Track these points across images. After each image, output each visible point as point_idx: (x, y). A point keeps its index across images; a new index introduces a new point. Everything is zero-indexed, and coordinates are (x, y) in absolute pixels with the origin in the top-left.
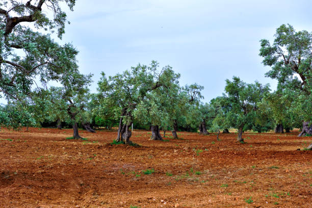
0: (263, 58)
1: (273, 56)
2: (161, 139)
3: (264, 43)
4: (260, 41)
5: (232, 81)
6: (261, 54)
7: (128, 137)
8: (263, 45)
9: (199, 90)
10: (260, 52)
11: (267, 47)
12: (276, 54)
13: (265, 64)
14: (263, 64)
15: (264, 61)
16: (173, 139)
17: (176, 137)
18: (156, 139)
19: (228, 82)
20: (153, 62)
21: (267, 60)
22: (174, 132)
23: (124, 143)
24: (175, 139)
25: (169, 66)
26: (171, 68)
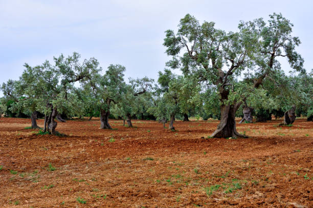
0: (167, 48)
1: (177, 46)
2: (110, 128)
3: (169, 33)
4: (165, 32)
5: (164, 73)
6: (165, 44)
7: (54, 128)
8: (168, 35)
9: (150, 83)
10: (164, 42)
11: (171, 37)
12: (180, 44)
13: (168, 54)
14: (166, 54)
15: (168, 51)
16: (128, 128)
17: (131, 125)
18: (105, 128)
19: (160, 73)
20: (75, 54)
21: (170, 50)
22: (129, 121)
23: (50, 133)
24: (129, 127)
25: (94, 58)
26: (96, 60)
